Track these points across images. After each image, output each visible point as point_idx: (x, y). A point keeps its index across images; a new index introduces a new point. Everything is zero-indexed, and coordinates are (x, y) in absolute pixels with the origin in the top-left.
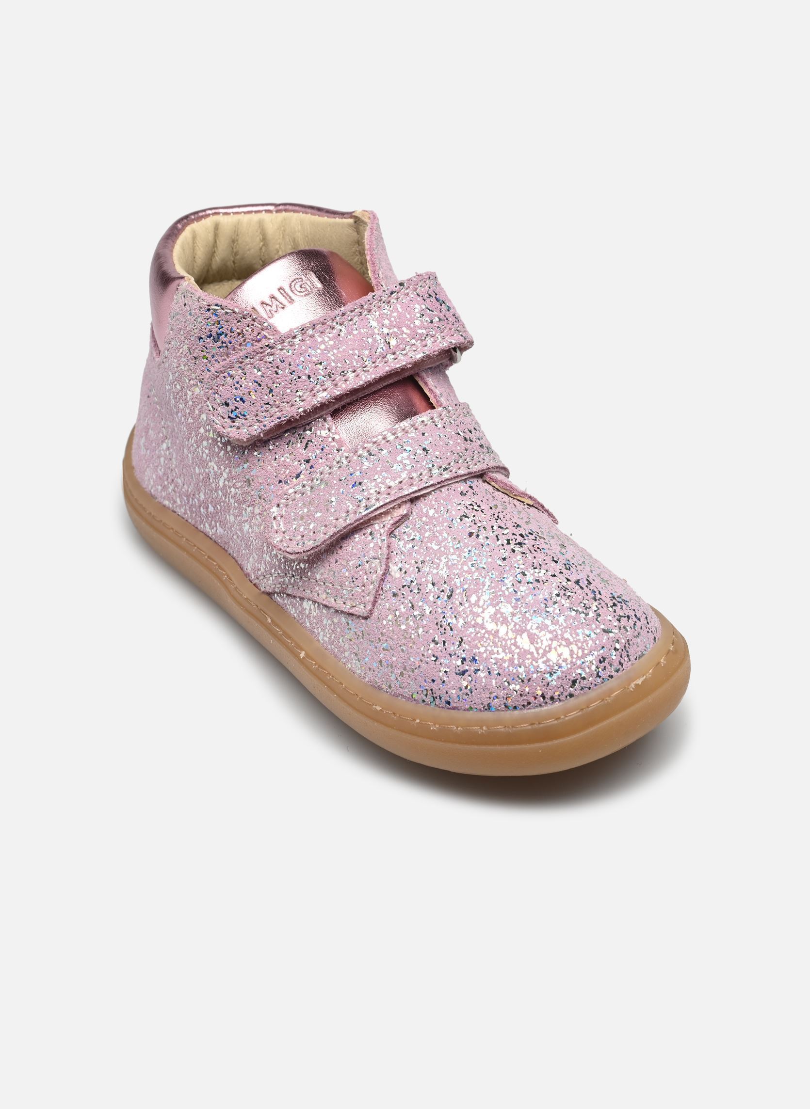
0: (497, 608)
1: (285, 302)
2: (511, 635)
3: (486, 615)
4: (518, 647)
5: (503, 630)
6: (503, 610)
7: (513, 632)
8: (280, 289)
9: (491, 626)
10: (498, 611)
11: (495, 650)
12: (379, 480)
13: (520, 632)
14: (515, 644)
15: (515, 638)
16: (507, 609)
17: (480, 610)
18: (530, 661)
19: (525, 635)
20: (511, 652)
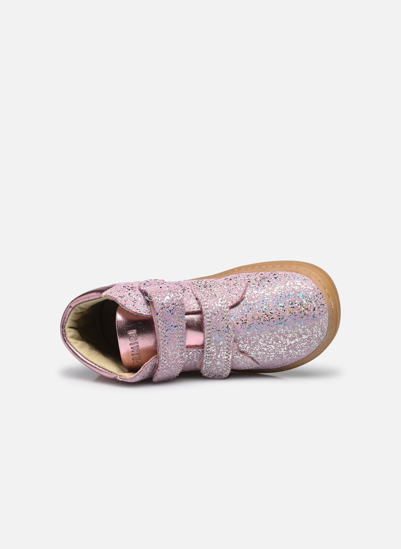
0: (288, 338)
1: (136, 345)
2: (300, 339)
3: (288, 342)
4: (305, 339)
5: (297, 340)
6: (290, 337)
7: (299, 338)
8: (130, 344)
9: (293, 342)
10: (289, 338)
11: (301, 345)
12: (223, 350)
13: (301, 336)
14: (304, 339)
15: (302, 338)
16: (290, 336)
17: (285, 342)
18: (312, 338)
19: (303, 336)
20: (306, 341)
